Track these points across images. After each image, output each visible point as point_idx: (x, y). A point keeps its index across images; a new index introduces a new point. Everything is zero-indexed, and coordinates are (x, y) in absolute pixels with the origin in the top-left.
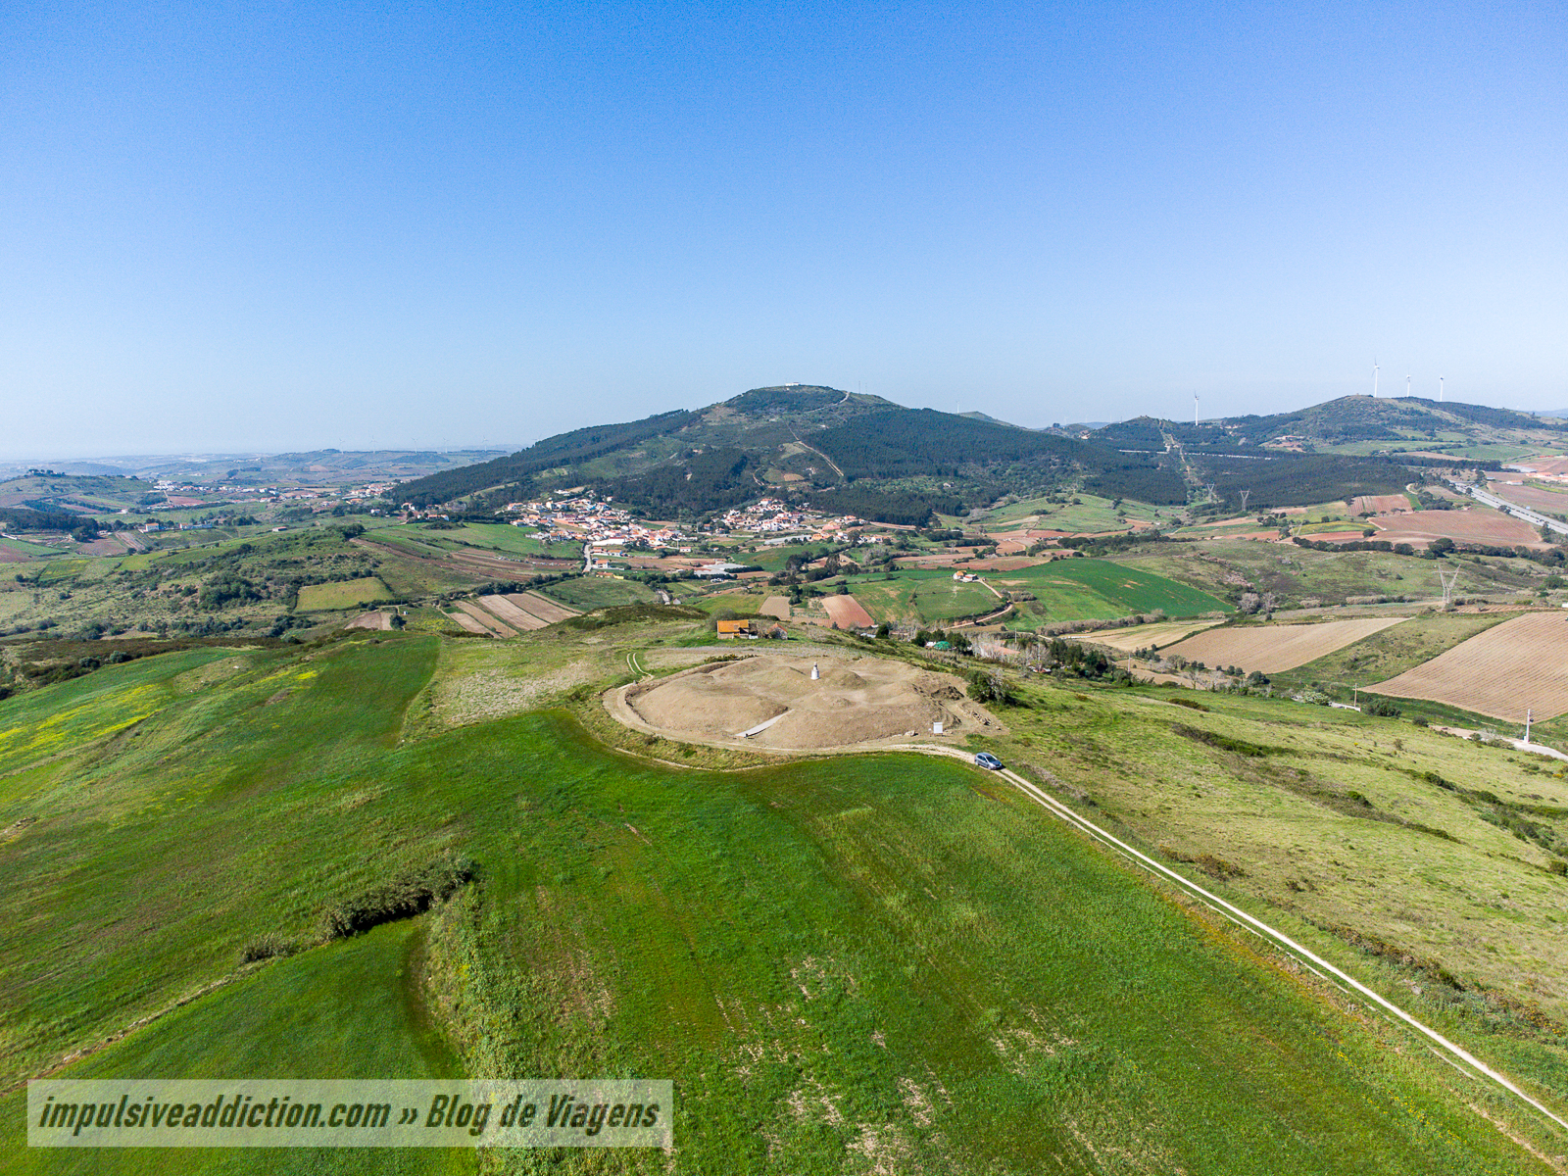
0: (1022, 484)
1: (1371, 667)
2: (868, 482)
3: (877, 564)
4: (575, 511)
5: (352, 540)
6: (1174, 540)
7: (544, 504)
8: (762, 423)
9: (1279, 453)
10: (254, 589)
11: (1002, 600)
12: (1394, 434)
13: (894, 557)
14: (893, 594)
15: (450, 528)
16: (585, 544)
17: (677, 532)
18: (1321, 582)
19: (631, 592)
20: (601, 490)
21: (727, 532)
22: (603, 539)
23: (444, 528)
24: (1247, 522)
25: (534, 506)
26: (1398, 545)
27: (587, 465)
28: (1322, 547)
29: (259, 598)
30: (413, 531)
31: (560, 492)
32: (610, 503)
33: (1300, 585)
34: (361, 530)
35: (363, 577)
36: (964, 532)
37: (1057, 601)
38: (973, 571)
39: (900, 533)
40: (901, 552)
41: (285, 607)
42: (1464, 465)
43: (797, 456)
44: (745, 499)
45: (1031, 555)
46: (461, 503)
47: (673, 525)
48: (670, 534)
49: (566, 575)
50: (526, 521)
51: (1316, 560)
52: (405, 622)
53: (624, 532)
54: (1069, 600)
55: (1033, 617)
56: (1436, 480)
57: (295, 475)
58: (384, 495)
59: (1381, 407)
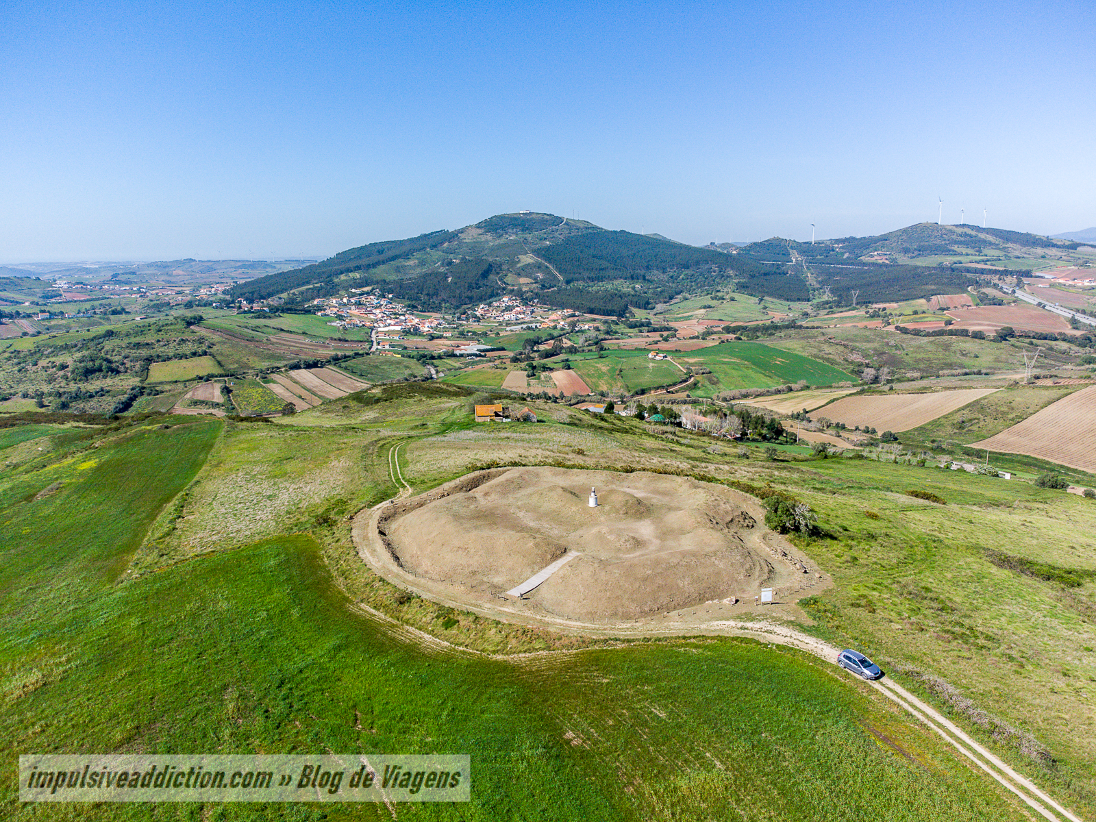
0: (692, 286)
1: (975, 428)
2: (581, 284)
3: (589, 345)
4: (365, 305)
5: (192, 327)
6: (807, 328)
7: (342, 300)
8: (502, 241)
9: (874, 264)
10: (114, 365)
11: (686, 374)
12: (953, 251)
13: (602, 340)
14: (604, 369)
15: (270, 317)
16: (372, 330)
17: (441, 321)
18: (919, 359)
19: (407, 367)
20: (385, 289)
21: (478, 321)
22: (386, 326)
23: (265, 317)
24: (857, 314)
25: (334, 301)
26: (974, 332)
27: (374, 270)
28: (917, 333)
29: (118, 372)
30: (242, 320)
31: (353, 290)
32: (391, 299)
33: (903, 361)
34: (201, 319)
35: (200, 355)
36: (652, 321)
37: (726, 374)
38: (662, 351)
39: (606, 322)
40: (607, 337)
41: (138, 379)
42: (1006, 273)
43: (529, 265)
44: (491, 297)
45: (703, 339)
46: (280, 298)
47: (438, 315)
48: (436, 322)
49: (357, 354)
50: (328, 312)
51: (913, 343)
52: (231, 391)
53: (402, 321)
54: (735, 373)
55: (710, 387)
56: (988, 284)
57: (163, 278)
58: (224, 292)
59: (944, 231)
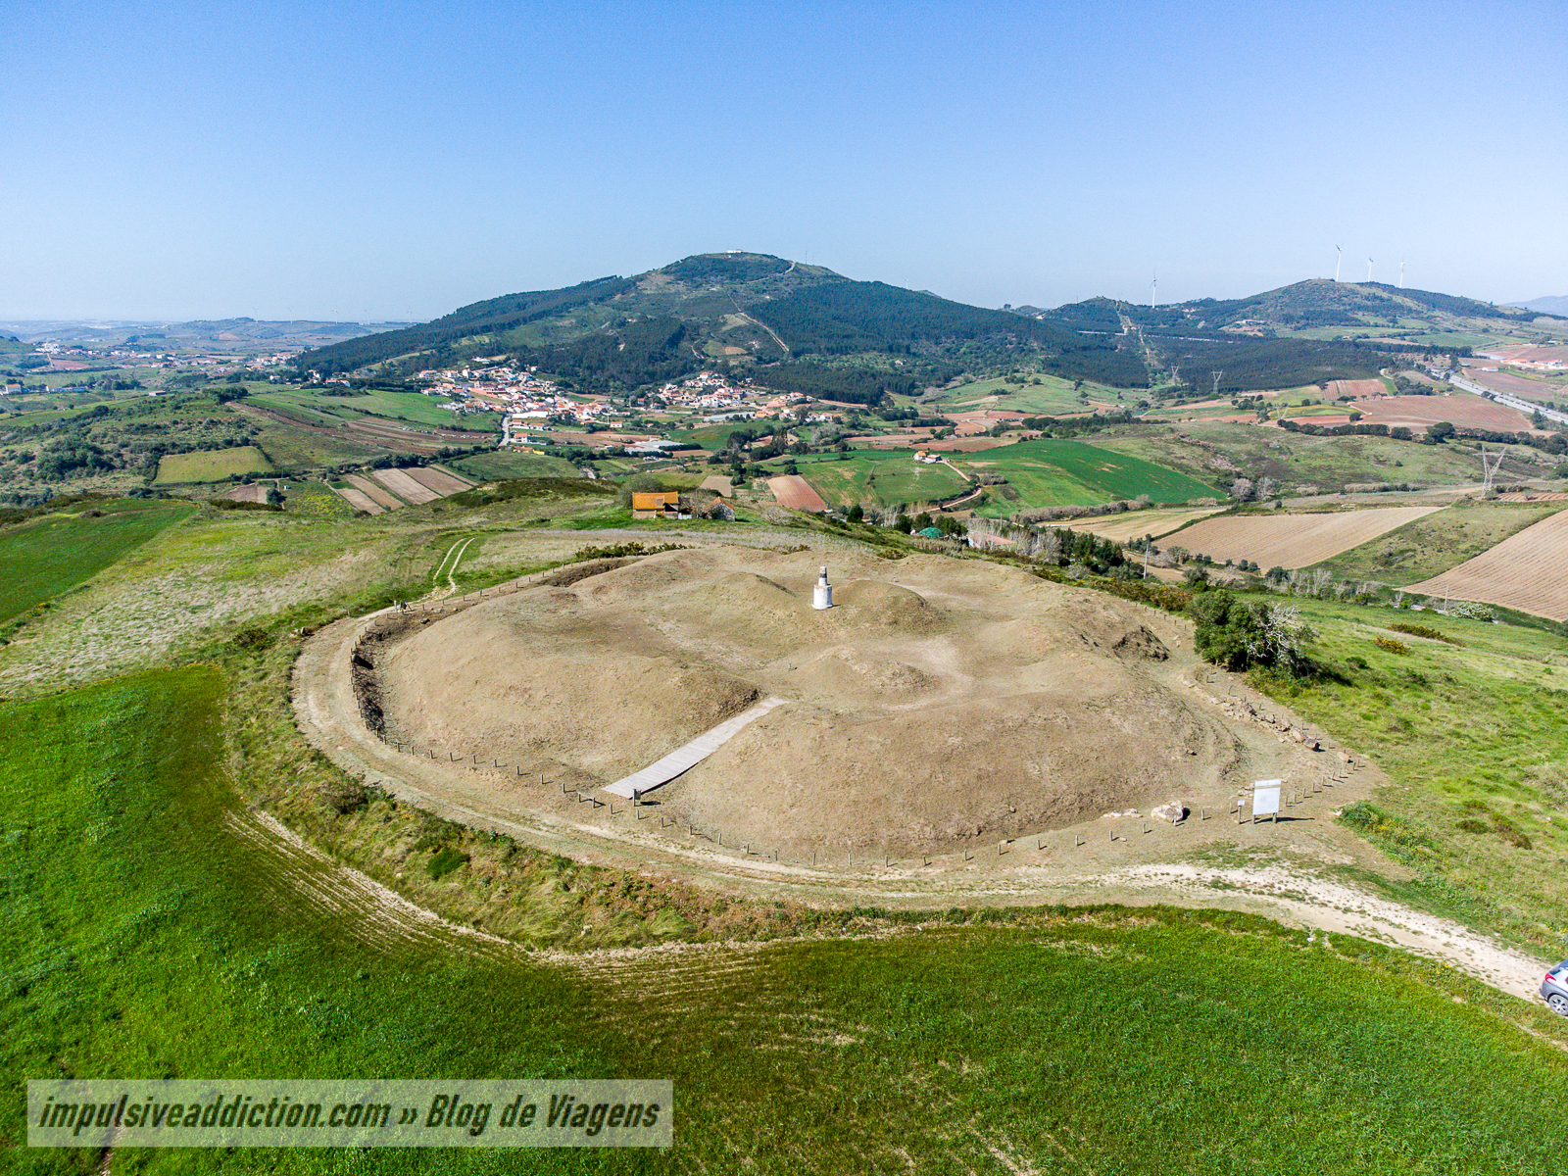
0: (977, 364)
1: (1409, 563)
2: (815, 357)
3: (826, 443)
4: (495, 380)
5: (228, 404)
6: (1148, 422)
7: (460, 372)
8: (701, 293)
9: (1242, 337)
10: (105, 457)
11: (969, 484)
12: (1356, 320)
13: (845, 436)
14: (848, 475)
15: (351, 395)
16: (504, 416)
17: (607, 406)
18: (1315, 468)
19: (552, 469)
20: (525, 359)
21: (663, 408)
22: (525, 411)
23: (343, 395)
24: (1220, 405)
25: (449, 374)
26: (1395, 429)
27: (511, 333)
28: (1310, 430)
29: (111, 468)
30: (306, 396)
31: (478, 359)
32: (535, 373)
33: (1292, 470)
34: (244, 393)
35: (238, 445)
36: (919, 412)
37: (1029, 485)
38: (935, 452)
39: (851, 411)
40: (853, 432)
41: (142, 478)
42: (1435, 350)
43: (739, 328)
44: (683, 373)
45: (995, 436)
46: (371, 371)
47: (603, 398)
48: (600, 407)
49: (478, 449)
50: (439, 389)
51: (1306, 445)
52: (284, 498)
53: (549, 405)
54: (1043, 484)
55: (1005, 502)
56: (1409, 365)
57: (203, 343)
58: (289, 362)
59: (1343, 292)
